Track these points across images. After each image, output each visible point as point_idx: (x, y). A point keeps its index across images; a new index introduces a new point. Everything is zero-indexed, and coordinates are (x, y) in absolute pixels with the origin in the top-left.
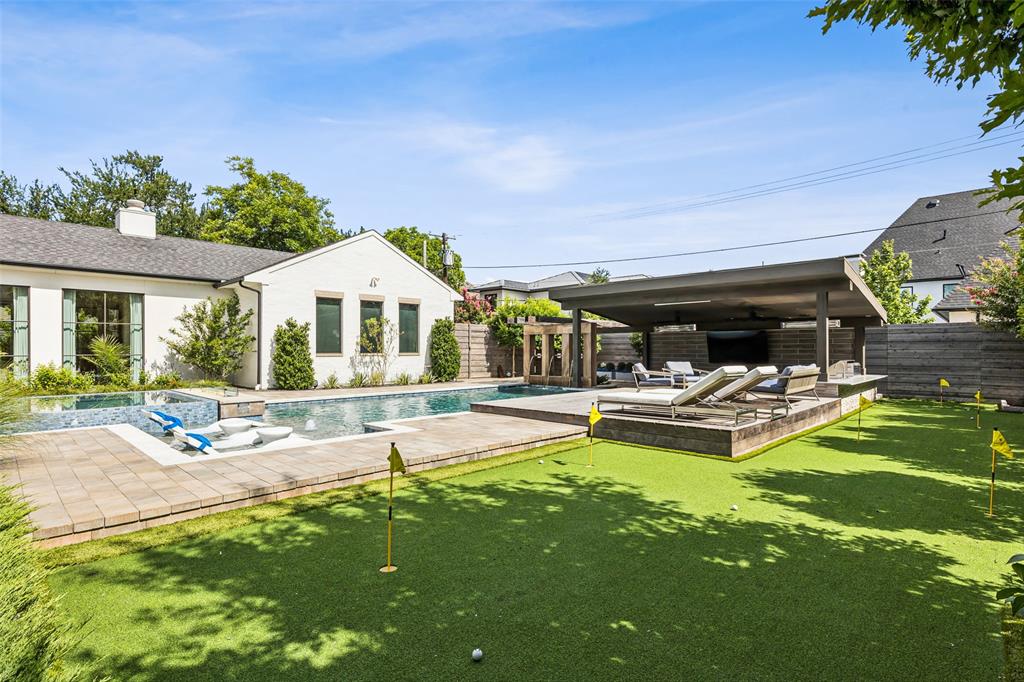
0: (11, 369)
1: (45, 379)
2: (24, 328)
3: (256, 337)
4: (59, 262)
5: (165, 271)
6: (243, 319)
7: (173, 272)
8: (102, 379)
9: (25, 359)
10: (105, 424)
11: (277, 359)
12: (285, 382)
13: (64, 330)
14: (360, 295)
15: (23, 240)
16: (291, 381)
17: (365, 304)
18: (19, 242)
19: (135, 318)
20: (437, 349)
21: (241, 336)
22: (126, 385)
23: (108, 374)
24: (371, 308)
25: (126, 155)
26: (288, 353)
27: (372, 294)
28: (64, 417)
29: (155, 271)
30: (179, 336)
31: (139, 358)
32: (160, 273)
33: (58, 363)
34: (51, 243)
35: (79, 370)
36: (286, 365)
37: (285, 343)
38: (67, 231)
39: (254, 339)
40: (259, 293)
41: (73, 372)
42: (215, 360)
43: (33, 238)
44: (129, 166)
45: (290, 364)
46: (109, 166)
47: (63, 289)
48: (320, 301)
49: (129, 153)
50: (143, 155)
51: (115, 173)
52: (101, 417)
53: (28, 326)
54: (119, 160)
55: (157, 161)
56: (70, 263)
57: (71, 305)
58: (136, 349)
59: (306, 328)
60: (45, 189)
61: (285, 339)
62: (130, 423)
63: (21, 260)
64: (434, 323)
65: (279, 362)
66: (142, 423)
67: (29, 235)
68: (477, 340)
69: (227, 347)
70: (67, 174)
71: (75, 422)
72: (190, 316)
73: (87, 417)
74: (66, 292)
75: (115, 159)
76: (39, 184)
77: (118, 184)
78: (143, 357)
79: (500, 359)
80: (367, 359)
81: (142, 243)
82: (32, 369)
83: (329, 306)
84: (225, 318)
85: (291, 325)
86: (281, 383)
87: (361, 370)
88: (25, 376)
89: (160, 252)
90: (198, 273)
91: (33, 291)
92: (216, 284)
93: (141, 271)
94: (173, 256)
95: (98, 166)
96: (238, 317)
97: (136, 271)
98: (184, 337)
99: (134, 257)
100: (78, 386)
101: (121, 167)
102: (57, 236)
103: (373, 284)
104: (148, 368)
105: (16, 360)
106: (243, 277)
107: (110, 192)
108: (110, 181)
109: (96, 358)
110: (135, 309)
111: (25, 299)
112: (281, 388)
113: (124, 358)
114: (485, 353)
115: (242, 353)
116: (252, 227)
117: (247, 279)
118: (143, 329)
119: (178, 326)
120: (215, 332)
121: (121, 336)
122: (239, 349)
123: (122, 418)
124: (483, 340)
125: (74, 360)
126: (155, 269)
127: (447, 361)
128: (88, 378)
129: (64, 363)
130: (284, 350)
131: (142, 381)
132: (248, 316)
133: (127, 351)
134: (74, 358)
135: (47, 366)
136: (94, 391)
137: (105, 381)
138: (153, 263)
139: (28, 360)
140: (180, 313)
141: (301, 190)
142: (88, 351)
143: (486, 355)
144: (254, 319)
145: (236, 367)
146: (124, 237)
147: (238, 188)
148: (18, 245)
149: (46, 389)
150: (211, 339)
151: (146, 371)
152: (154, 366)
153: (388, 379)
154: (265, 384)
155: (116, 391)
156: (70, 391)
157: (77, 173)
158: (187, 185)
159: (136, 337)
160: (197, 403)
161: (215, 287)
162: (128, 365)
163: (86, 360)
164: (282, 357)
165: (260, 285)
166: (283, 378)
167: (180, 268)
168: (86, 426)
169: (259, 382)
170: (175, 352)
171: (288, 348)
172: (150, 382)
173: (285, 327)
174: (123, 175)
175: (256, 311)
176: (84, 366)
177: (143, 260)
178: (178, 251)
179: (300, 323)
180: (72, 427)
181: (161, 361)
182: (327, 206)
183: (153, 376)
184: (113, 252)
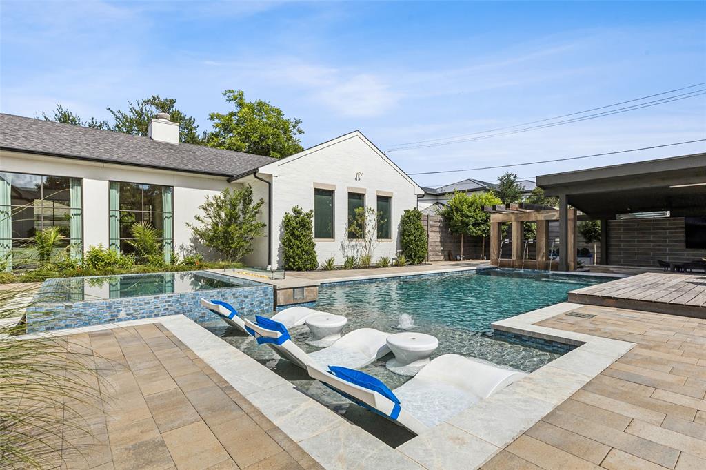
0: (68, 251)
1: (95, 259)
2: (79, 215)
3: (267, 223)
4: (106, 157)
5: (190, 167)
6: (254, 208)
7: (196, 168)
8: (141, 260)
9: (79, 241)
10: (157, 315)
11: (286, 244)
12: (294, 263)
13: (110, 216)
14: (348, 188)
15: (78, 141)
16: (299, 263)
17: (351, 195)
18: (74, 142)
19: (167, 208)
20: (409, 236)
21: (254, 222)
22: (161, 265)
23: (146, 256)
24: (356, 199)
25: (151, 99)
26: (297, 237)
27: (357, 187)
28: (109, 307)
29: (182, 166)
30: (203, 222)
31: (169, 241)
32: (186, 168)
33: (106, 246)
34: (100, 144)
35: (122, 252)
36: (295, 248)
37: (294, 228)
38: (112, 136)
39: (264, 225)
40: (270, 184)
41: (118, 254)
42: (232, 243)
43: (86, 140)
44: (153, 107)
45: (298, 248)
46: (141, 106)
47: (109, 181)
48: (318, 192)
49: (154, 97)
50: (163, 98)
51: (144, 111)
52: (152, 307)
53: (82, 213)
54: (146, 102)
55: (172, 102)
56: (115, 158)
57: (116, 195)
58: (167, 234)
59: (309, 215)
60: (98, 124)
61: (294, 225)
62: (184, 313)
63: (76, 154)
64: (403, 213)
65: (289, 246)
66: (197, 313)
67: (83, 137)
68: (434, 229)
69: (242, 232)
70: (113, 112)
71: (123, 314)
72: (212, 205)
73: (137, 307)
74: (112, 184)
75: (144, 101)
76: (94, 121)
77: (146, 119)
78: (173, 241)
79: (450, 246)
80: (354, 243)
81: (169, 147)
82: (85, 251)
83: (324, 195)
84: (240, 207)
85: (297, 212)
86: (290, 264)
87: (350, 253)
88: (79, 257)
89: (183, 153)
90: (215, 170)
91: (85, 181)
92: (230, 178)
93: (171, 166)
94: (194, 156)
95: (134, 106)
96: (251, 206)
97: (168, 166)
98: (207, 224)
99: (165, 156)
100: (122, 266)
101: (148, 107)
102: (104, 139)
103: (357, 179)
104: (177, 250)
105: (72, 242)
106: (257, 169)
107: (141, 124)
108: (141, 116)
109: (136, 241)
110: (166, 197)
111: (79, 188)
112: (290, 269)
113: (158, 242)
114: (439, 240)
115: (252, 238)
116: (244, 142)
117: (261, 170)
118: (172, 216)
119: (202, 213)
120: (232, 218)
121: (156, 223)
122: (252, 234)
123: (175, 308)
124: (438, 230)
125: (118, 243)
126: (182, 165)
127: (417, 245)
128: (130, 259)
129: (110, 245)
130: (293, 234)
131: (173, 261)
132: (259, 205)
133: (160, 235)
134: (119, 241)
135: (97, 248)
136: (134, 270)
137: (144, 261)
138: (179, 161)
139: (82, 242)
140: (203, 202)
141: (279, 113)
142: (130, 235)
143: (441, 242)
144: (264, 208)
145: (248, 250)
146: (156, 143)
147: (233, 114)
148: (75, 144)
149: (96, 268)
150: (228, 225)
151: (176, 253)
152: (182, 248)
153: (374, 261)
154: (275, 266)
155: (154, 271)
156: (115, 270)
157: (119, 112)
158: (192, 120)
159: (167, 224)
160: (254, 289)
161: (229, 181)
162: (161, 248)
163: (128, 244)
164: (291, 241)
165: (271, 176)
166: (292, 260)
167: (200, 165)
168: (135, 318)
169: (270, 263)
170: (198, 236)
171: (296, 232)
172: (178, 263)
173: (292, 213)
174: (150, 112)
175: (266, 200)
176: (126, 249)
177: (172, 158)
178: (197, 153)
179: (305, 210)
180: (120, 320)
181: (188, 244)
182: (299, 125)
183: (181, 257)
184: (148, 152)
